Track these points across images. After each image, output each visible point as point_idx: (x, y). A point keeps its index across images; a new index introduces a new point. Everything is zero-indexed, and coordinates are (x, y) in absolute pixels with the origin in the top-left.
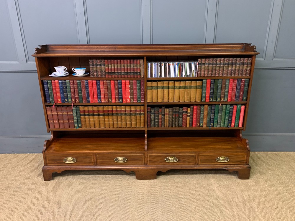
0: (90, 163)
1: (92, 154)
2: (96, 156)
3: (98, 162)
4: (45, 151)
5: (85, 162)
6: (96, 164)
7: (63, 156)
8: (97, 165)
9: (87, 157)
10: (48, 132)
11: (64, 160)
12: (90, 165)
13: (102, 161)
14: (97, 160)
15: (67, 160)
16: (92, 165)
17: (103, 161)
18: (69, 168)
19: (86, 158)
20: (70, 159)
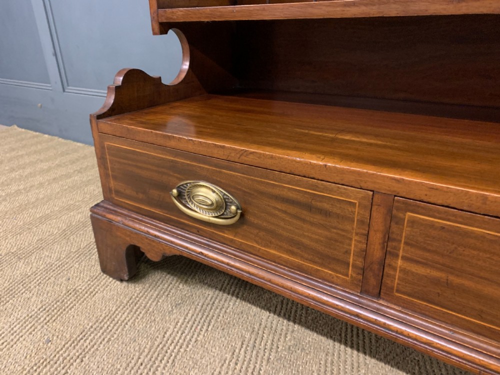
0: (326, 260)
1: (355, 196)
2: (391, 218)
3: (395, 279)
4: (99, 117)
5: (295, 246)
6: (373, 281)
7: (173, 167)
8: (379, 296)
9: (309, 208)
10: (154, 34)
11: (175, 191)
12: (325, 279)
13: (436, 282)
14: (388, 252)
15: (192, 197)
16: (344, 285)
17: (448, 285)
18: (199, 250)
19: (305, 214)
20: (207, 193)
